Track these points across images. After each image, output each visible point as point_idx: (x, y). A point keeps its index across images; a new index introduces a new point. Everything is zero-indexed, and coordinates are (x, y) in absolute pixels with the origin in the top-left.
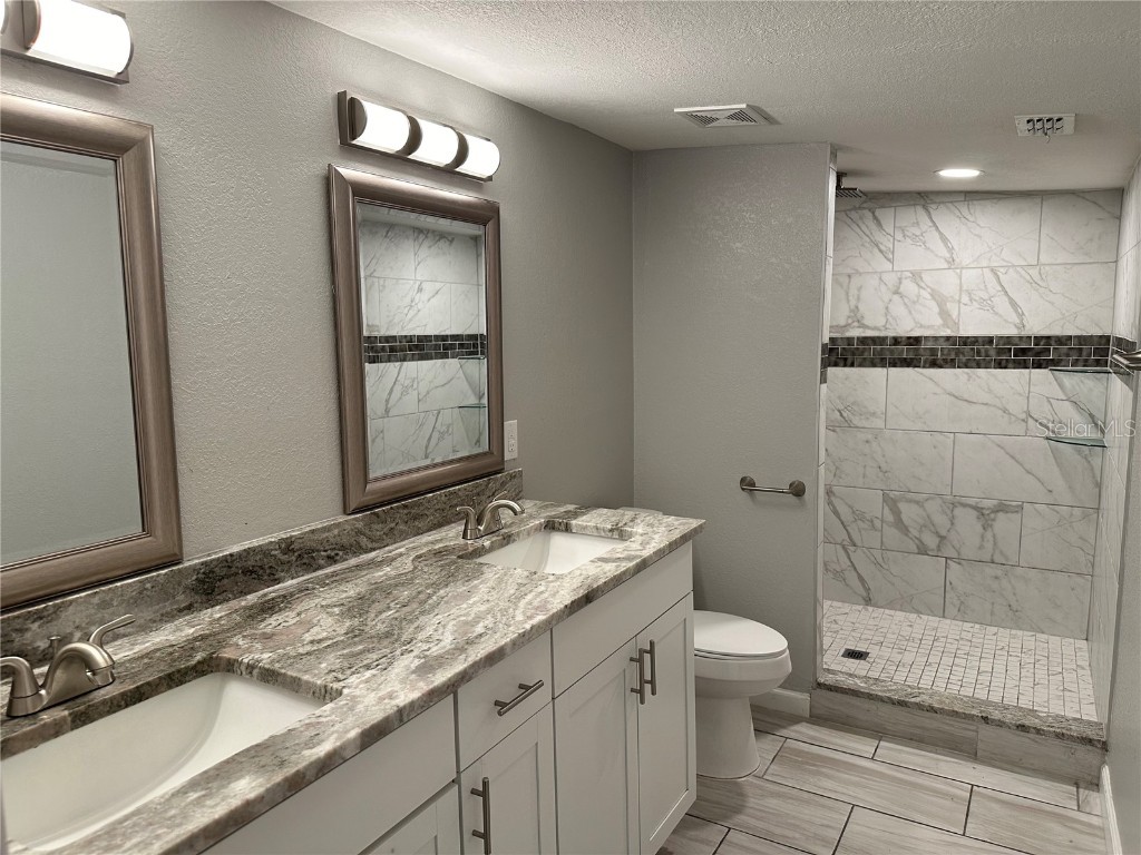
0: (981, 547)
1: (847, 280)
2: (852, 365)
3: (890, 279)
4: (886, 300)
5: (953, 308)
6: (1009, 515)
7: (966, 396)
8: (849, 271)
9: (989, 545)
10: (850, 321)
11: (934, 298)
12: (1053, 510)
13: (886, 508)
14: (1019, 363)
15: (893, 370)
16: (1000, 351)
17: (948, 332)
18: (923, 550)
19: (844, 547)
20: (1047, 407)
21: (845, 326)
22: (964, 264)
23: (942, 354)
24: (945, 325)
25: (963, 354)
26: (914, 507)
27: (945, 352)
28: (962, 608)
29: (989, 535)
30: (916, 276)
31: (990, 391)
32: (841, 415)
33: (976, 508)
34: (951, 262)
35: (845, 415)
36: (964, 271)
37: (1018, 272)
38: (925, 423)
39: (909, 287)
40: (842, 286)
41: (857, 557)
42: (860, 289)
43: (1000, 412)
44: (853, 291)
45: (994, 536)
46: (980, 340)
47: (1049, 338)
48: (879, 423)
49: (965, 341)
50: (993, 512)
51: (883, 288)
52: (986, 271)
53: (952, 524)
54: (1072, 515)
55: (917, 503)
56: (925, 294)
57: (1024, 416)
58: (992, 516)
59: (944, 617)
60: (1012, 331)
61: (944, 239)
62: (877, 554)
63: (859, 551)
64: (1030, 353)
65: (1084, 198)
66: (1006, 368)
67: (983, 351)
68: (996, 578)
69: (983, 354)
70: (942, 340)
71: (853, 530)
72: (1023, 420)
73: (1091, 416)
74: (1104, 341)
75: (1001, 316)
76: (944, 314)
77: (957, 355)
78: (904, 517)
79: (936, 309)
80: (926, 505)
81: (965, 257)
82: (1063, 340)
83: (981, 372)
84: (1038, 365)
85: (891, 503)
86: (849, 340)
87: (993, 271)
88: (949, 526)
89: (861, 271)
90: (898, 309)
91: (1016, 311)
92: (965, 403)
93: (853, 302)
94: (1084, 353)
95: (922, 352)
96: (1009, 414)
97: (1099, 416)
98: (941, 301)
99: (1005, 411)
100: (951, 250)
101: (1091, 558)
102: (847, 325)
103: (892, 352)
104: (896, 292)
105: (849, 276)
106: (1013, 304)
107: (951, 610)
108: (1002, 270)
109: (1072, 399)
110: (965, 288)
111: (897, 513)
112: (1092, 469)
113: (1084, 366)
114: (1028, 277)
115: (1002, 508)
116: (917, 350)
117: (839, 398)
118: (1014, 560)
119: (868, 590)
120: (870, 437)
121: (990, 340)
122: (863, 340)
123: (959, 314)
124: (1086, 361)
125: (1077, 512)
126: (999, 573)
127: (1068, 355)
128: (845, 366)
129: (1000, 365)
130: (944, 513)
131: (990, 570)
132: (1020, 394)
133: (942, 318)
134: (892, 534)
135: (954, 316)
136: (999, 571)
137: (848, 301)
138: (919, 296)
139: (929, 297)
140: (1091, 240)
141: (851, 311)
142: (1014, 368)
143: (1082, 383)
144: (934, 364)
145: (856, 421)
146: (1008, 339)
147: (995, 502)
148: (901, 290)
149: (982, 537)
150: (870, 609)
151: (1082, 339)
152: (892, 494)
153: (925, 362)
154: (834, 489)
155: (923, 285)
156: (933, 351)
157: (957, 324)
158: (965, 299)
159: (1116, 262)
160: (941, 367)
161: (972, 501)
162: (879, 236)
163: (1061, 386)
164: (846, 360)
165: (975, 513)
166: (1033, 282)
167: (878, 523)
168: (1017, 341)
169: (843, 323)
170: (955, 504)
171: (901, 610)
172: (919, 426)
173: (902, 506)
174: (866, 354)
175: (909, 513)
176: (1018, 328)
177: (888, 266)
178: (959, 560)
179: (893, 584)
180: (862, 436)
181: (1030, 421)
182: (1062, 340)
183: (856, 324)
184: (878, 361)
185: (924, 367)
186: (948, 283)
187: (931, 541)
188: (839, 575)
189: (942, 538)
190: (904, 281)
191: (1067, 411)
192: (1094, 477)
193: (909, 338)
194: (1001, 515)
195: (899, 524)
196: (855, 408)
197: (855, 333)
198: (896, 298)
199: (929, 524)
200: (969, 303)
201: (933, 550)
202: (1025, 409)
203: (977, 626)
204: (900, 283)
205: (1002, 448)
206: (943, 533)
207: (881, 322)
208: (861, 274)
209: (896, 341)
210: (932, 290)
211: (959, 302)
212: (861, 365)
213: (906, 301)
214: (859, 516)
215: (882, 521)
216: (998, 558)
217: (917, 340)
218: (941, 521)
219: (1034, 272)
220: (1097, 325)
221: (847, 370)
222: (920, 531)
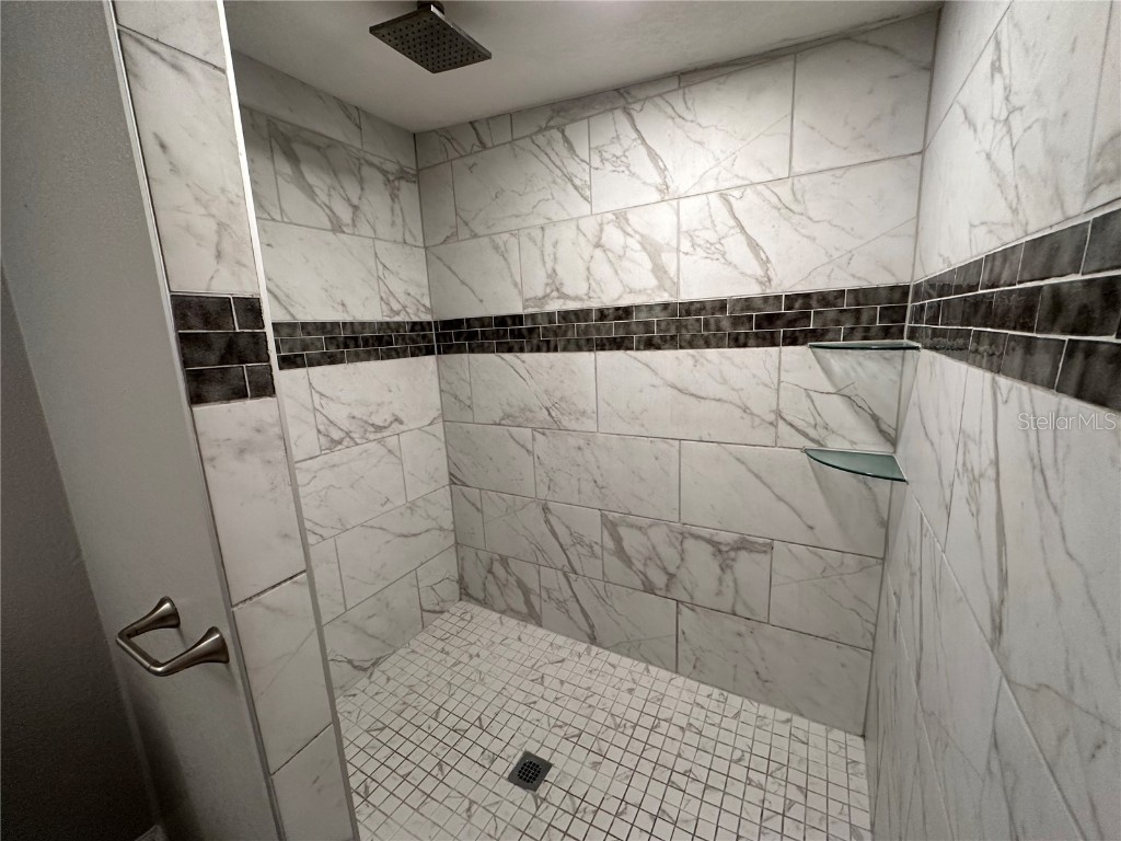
0: (719, 593)
1: (539, 232)
2: (556, 350)
3: (589, 226)
4: (586, 256)
5: (669, 260)
6: (755, 556)
7: (692, 389)
8: (541, 221)
9: (729, 593)
10: (548, 291)
11: (644, 248)
12: (816, 554)
13: (606, 533)
14: (764, 339)
15: (603, 356)
16: (736, 321)
17: (665, 298)
18: (649, 588)
19: (565, 575)
20: (806, 403)
21: (544, 297)
22: (682, 191)
23: (659, 331)
24: (661, 287)
25: (686, 327)
26: (636, 532)
27: (663, 325)
28: (698, 665)
29: (728, 578)
30: (621, 217)
31: (724, 381)
32: (550, 414)
33: (710, 542)
34: (664, 189)
35: (553, 414)
36: (683, 202)
37: (759, 194)
38: (643, 426)
39: (613, 236)
40: (534, 242)
41: (579, 586)
42: (555, 244)
43: (738, 413)
44: (548, 249)
45: (735, 581)
46: (708, 307)
47: (807, 296)
48: (590, 425)
49: (689, 308)
50: (732, 549)
51: (582, 239)
52: (714, 198)
53: (682, 559)
54: (842, 563)
55: (640, 528)
56: (633, 243)
57: (772, 417)
58: (732, 554)
59: (677, 672)
60: (753, 290)
61: (653, 156)
62: (600, 585)
63: (580, 579)
64: (779, 322)
65: (866, 42)
66: (745, 345)
67: (712, 321)
68: (739, 635)
69: (713, 327)
70: (658, 308)
71: (572, 553)
72: (771, 424)
73: (875, 418)
74: (897, 295)
75: (735, 267)
76: (659, 270)
77: (678, 329)
78: (625, 544)
79: (648, 265)
80: (651, 533)
81: (681, 181)
82: (831, 298)
83: (711, 353)
84: (792, 340)
85: (611, 526)
86: (550, 315)
87: (723, 196)
88: (679, 561)
89: (555, 218)
90: (602, 269)
91: (757, 256)
92: (692, 399)
93: (549, 265)
94: (865, 317)
95: (634, 327)
96: (752, 414)
97: (889, 420)
98: (652, 249)
99: (745, 409)
100: (663, 171)
101: (872, 629)
102: (546, 296)
103: (598, 330)
104: (598, 245)
105: (542, 229)
106: (754, 246)
107: (685, 666)
108: (737, 193)
109: (846, 392)
110: (684, 228)
111: (618, 540)
112: (875, 500)
113: (865, 338)
114: (774, 200)
115: (744, 545)
116: (628, 325)
117: (546, 391)
118: (762, 616)
119: (592, 627)
120: (582, 443)
121: (721, 305)
122: (565, 315)
123: (678, 269)
124: (867, 330)
125: (850, 560)
126: (743, 629)
127: (838, 322)
128: (548, 351)
129: (738, 342)
130: (672, 545)
131: (732, 624)
132: (766, 385)
133: (657, 277)
134: (614, 564)
135: (672, 271)
136: (742, 627)
137: (544, 263)
138: (625, 247)
139: (638, 247)
140: (877, 119)
141: (549, 276)
142: (758, 346)
143: (862, 367)
144: (650, 344)
145: (566, 422)
146: (747, 303)
147: (736, 536)
148: (603, 241)
149: (720, 581)
150: (595, 649)
151: (862, 296)
152: (611, 516)
153: (639, 342)
154: (551, 505)
155: (629, 230)
156: (647, 326)
157: (676, 284)
158: (686, 245)
159: (922, 153)
160: (658, 348)
161: (705, 533)
162: (573, 167)
163: (827, 372)
164: (548, 342)
165: (709, 548)
166: (783, 208)
167: (597, 549)
168: (760, 304)
169: (540, 293)
170: (684, 535)
171: (628, 656)
172: (636, 430)
173: (623, 531)
174: (570, 333)
175: (631, 540)
176: (761, 283)
177: (585, 208)
178: (693, 607)
179: (618, 624)
180: (572, 441)
181: (781, 424)
182: (827, 299)
183: (555, 294)
184: (583, 342)
185: (638, 349)
186: (661, 223)
187: (659, 579)
188: (561, 605)
189: (671, 576)
190: (606, 227)
191: (836, 411)
192: (878, 511)
193: (618, 309)
194: (743, 555)
195: (620, 552)
196: (564, 405)
197: (554, 306)
198: (598, 253)
199: (653, 556)
200: (690, 250)
201: (660, 589)
202: (774, 407)
203: (716, 692)
204: (601, 230)
205: (743, 463)
206: (672, 570)
207: (582, 289)
208: (554, 223)
209: (602, 314)
210: (642, 236)
211: (678, 250)
212: (565, 349)
213: (610, 255)
214: (578, 540)
215: (602, 547)
216: (740, 609)
217: (626, 312)
218: (669, 554)
219: (784, 191)
220: (885, 268)
221: (551, 355)
222: (645, 565)
